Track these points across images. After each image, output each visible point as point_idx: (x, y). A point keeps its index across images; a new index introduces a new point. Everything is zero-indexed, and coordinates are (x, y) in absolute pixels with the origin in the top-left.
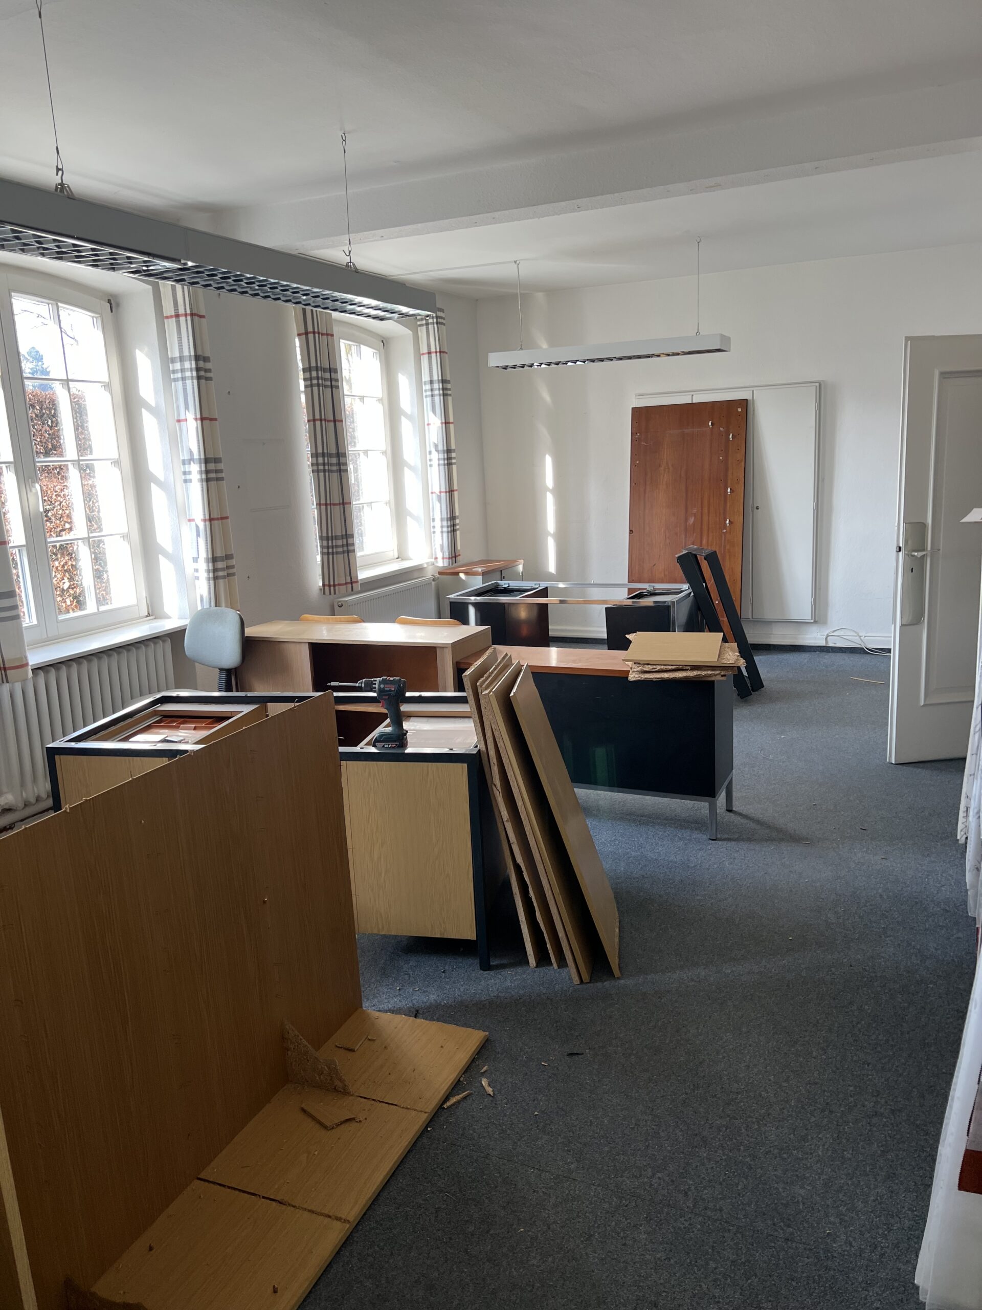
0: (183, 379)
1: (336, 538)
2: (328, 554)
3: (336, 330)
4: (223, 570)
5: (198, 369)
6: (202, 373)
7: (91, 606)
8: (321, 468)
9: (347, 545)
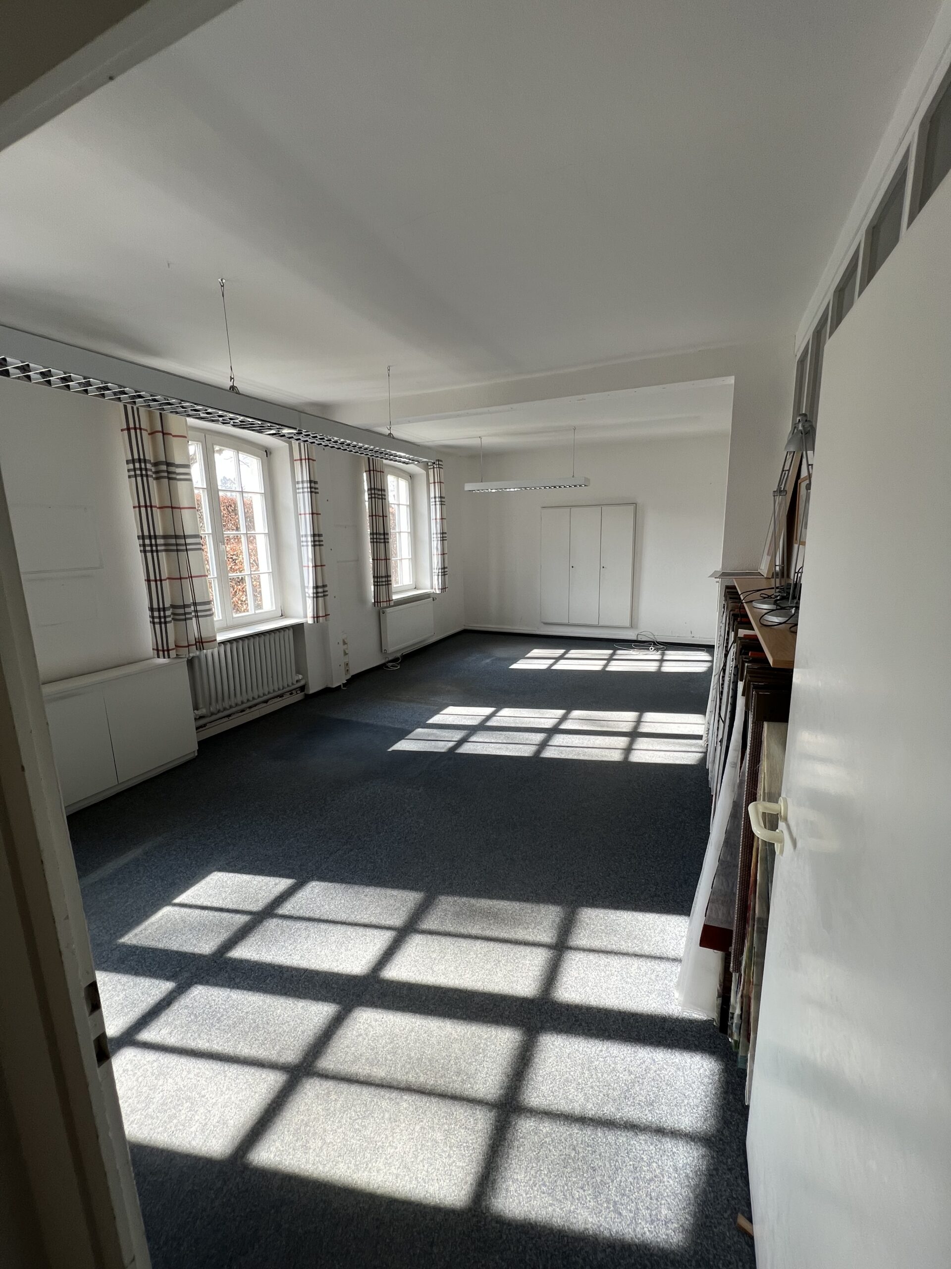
0: (303, 492)
1: (382, 577)
2: (377, 585)
3: (386, 470)
4: (321, 593)
5: (311, 488)
6: (313, 490)
7: (252, 611)
8: (375, 540)
9: (388, 581)
